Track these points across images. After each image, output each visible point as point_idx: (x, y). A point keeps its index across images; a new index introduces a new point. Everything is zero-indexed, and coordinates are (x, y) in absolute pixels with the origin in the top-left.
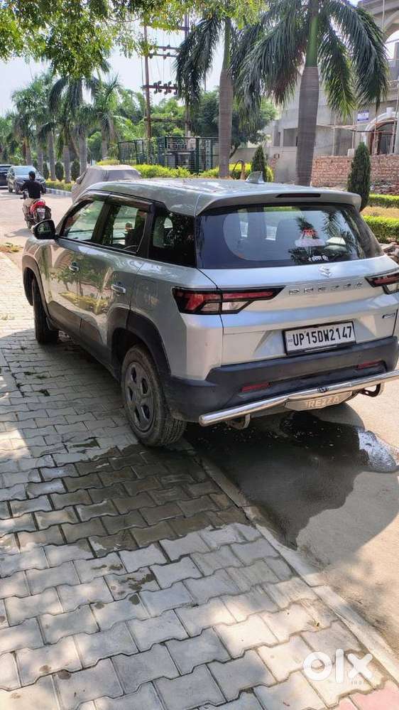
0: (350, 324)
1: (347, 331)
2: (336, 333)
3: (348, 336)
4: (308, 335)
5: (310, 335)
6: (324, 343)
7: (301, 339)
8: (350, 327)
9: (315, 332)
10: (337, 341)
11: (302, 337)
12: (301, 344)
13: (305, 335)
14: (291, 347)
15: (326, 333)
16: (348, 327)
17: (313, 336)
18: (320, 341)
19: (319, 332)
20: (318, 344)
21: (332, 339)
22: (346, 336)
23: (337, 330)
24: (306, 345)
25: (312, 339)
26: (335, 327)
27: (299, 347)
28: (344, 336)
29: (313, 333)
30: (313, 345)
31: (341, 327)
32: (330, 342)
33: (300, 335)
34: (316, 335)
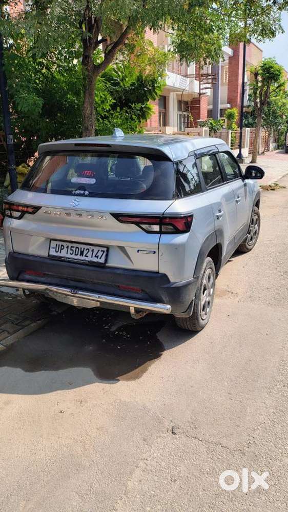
0: (105, 249)
1: (100, 254)
2: (90, 253)
3: (99, 257)
4: (68, 247)
5: (70, 248)
6: (78, 257)
7: (61, 249)
8: (104, 251)
9: (73, 247)
10: (90, 259)
11: (63, 247)
12: (60, 252)
13: (65, 247)
14: (53, 252)
15: (82, 250)
16: (102, 251)
17: (71, 250)
18: (75, 255)
19: (76, 248)
20: (73, 256)
21: (86, 256)
22: (98, 257)
23: (93, 251)
24: (63, 254)
25: (70, 251)
26: (92, 247)
27: (58, 254)
28: (95, 256)
29: (71, 247)
30: (69, 256)
31: (96, 249)
32: (83, 258)
33: (62, 245)
34: (74, 249)
